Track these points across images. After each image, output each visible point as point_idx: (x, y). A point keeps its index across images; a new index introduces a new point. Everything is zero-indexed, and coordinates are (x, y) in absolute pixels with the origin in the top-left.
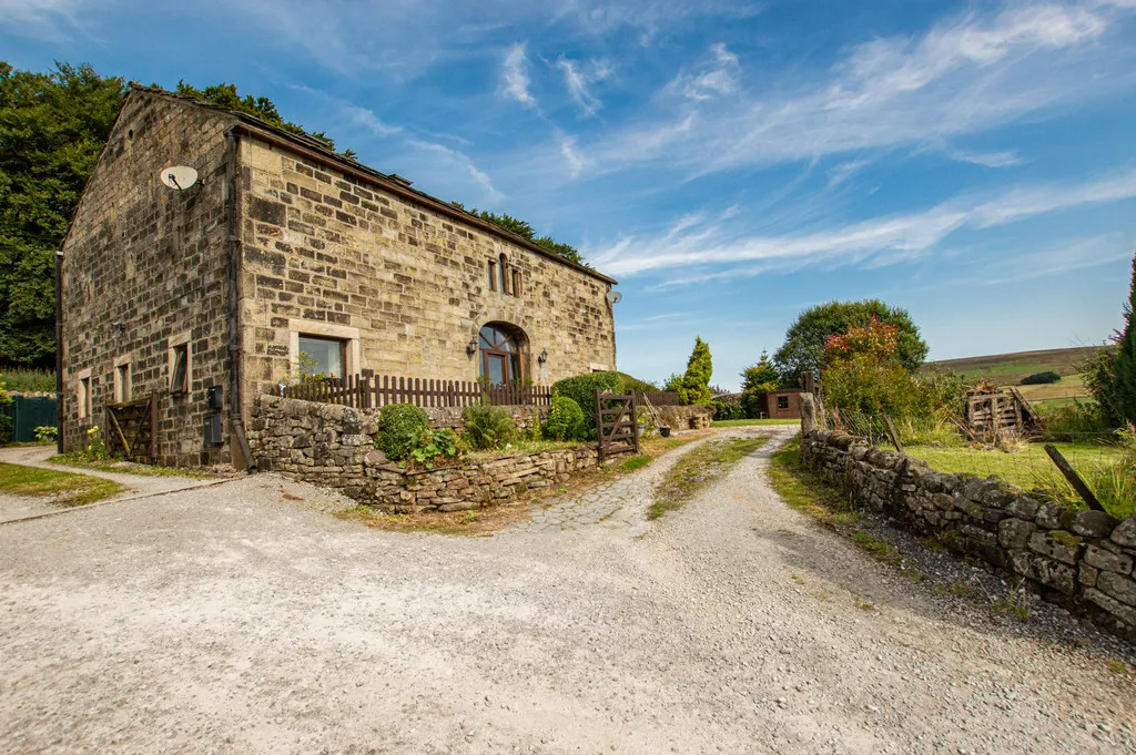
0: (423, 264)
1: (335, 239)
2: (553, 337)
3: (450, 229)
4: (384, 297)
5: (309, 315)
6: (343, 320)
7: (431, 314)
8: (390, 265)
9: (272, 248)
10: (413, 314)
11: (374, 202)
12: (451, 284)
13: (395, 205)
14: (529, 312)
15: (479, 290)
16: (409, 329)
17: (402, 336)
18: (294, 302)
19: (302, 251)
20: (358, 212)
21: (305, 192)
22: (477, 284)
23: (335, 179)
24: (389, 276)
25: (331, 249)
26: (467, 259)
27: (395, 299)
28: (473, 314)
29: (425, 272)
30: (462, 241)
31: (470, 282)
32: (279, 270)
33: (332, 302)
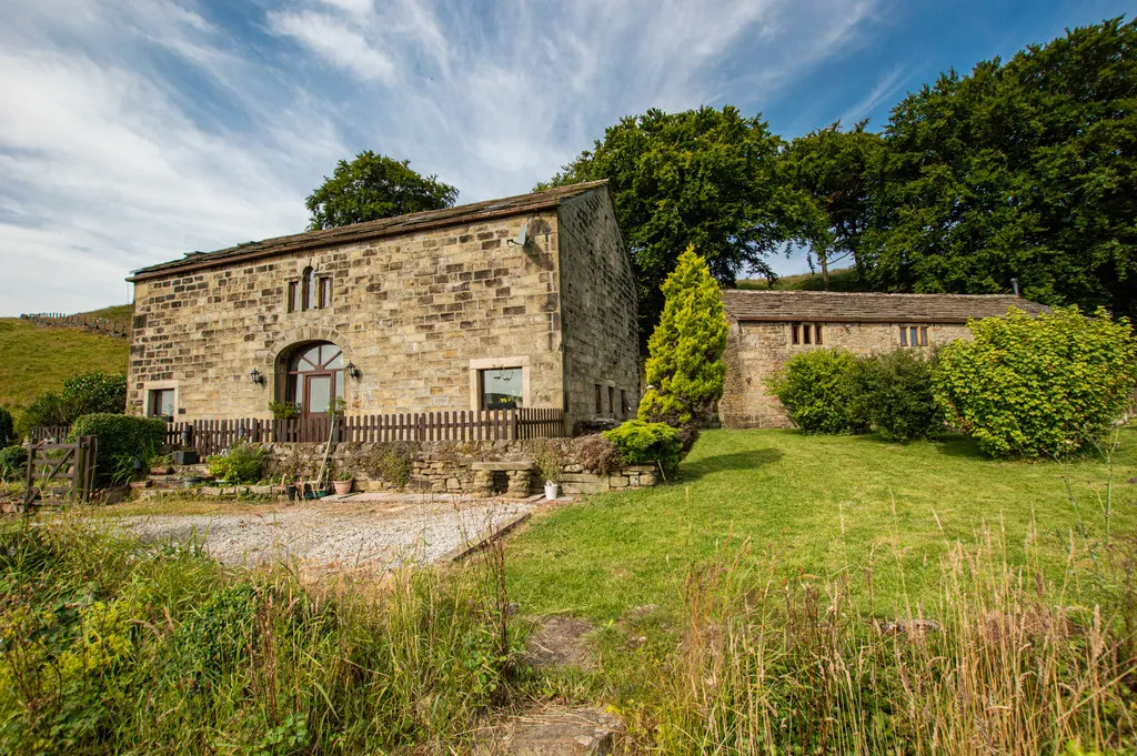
0: (224, 315)
1: (168, 322)
2: (385, 339)
3: (250, 271)
4: (194, 353)
5: (153, 378)
6: (169, 376)
7: (228, 355)
8: (200, 326)
9: (141, 343)
10: (214, 359)
11: (195, 283)
12: (247, 322)
13: (208, 276)
14: (343, 318)
15: (276, 317)
16: (211, 372)
17: (206, 379)
18: (147, 373)
19: (154, 339)
20: (183, 296)
21: (158, 300)
22: (274, 312)
23: (172, 280)
24: (199, 336)
25: (167, 330)
26: (265, 292)
27: (202, 351)
28: (268, 344)
29: (225, 320)
30: (261, 277)
31: (266, 314)
32: (142, 356)
33: (164, 366)
